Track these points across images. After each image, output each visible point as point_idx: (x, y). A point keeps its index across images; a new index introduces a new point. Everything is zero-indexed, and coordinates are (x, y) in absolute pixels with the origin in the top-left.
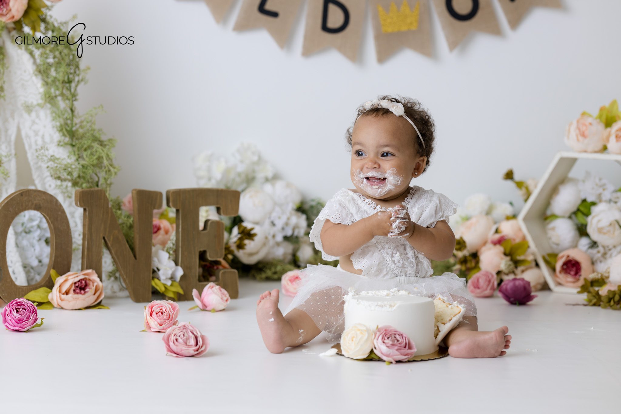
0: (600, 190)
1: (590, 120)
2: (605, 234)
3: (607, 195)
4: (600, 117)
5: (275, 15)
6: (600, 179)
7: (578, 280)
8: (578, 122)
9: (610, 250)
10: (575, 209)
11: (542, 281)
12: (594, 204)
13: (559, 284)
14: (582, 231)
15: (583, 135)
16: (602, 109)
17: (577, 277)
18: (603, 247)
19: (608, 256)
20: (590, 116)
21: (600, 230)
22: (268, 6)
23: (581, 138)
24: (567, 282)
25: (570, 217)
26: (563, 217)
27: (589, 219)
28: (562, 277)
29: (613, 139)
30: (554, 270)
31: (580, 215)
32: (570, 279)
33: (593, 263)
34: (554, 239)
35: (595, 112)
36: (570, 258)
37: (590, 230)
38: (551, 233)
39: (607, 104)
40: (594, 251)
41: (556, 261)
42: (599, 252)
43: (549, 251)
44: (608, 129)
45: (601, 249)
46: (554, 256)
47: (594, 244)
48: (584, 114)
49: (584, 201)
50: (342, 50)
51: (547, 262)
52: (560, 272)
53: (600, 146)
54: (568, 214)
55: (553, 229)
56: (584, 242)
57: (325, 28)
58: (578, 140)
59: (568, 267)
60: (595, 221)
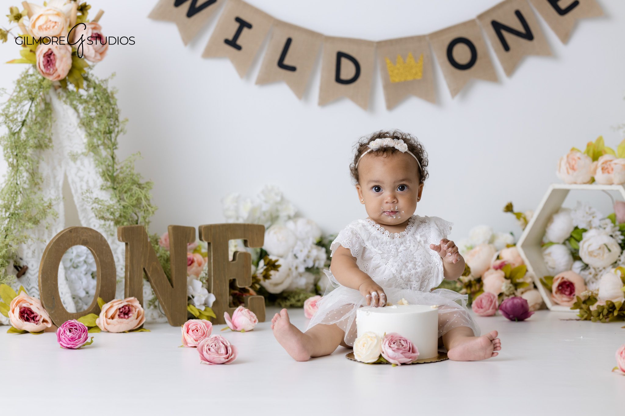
0: (590, 218)
1: (578, 155)
2: (595, 256)
3: (596, 222)
4: (588, 152)
5: (293, 69)
6: (590, 208)
7: (573, 299)
8: (568, 157)
9: (601, 271)
10: (568, 236)
11: (540, 301)
12: (585, 230)
13: (557, 304)
14: (575, 256)
15: (573, 169)
16: (589, 145)
17: (572, 296)
18: (594, 269)
19: (598, 277)
20: (579, 151)
21: (591, 254)
22: (287, 61)
23: (571, 171)
24: (563, 301)
25: (564, 243)
26: (558, 243)
27: (581, 243)
28: (558, 297)
29: (599, 171)
30: (551, 291)
31: (573, 240)
32: (565, 298)
33: (586, 284)
34: (550, 264)
35: (584, 148)
36: (565, 280)
37: (582, 254)
38: (547, 258)
39: (594, 141)
40: (586, 273)
41: (552, 283)
42: (590, 273)
43: (546, 274)
44: (595, 163)
45: (592, 270)
46: (551, 278)
47: (586, 267)
48: (573, 150)
49: (576, 228)
50: (354, 99)
51: (544, 284)
52: (556, 293)
53: (588, 179)
54: (562, 241)
55: (549, 254)
56: (578, 265)
57: (338, 80)
58: (568, 173)
59: (563, 288)
60: (586, 245)
